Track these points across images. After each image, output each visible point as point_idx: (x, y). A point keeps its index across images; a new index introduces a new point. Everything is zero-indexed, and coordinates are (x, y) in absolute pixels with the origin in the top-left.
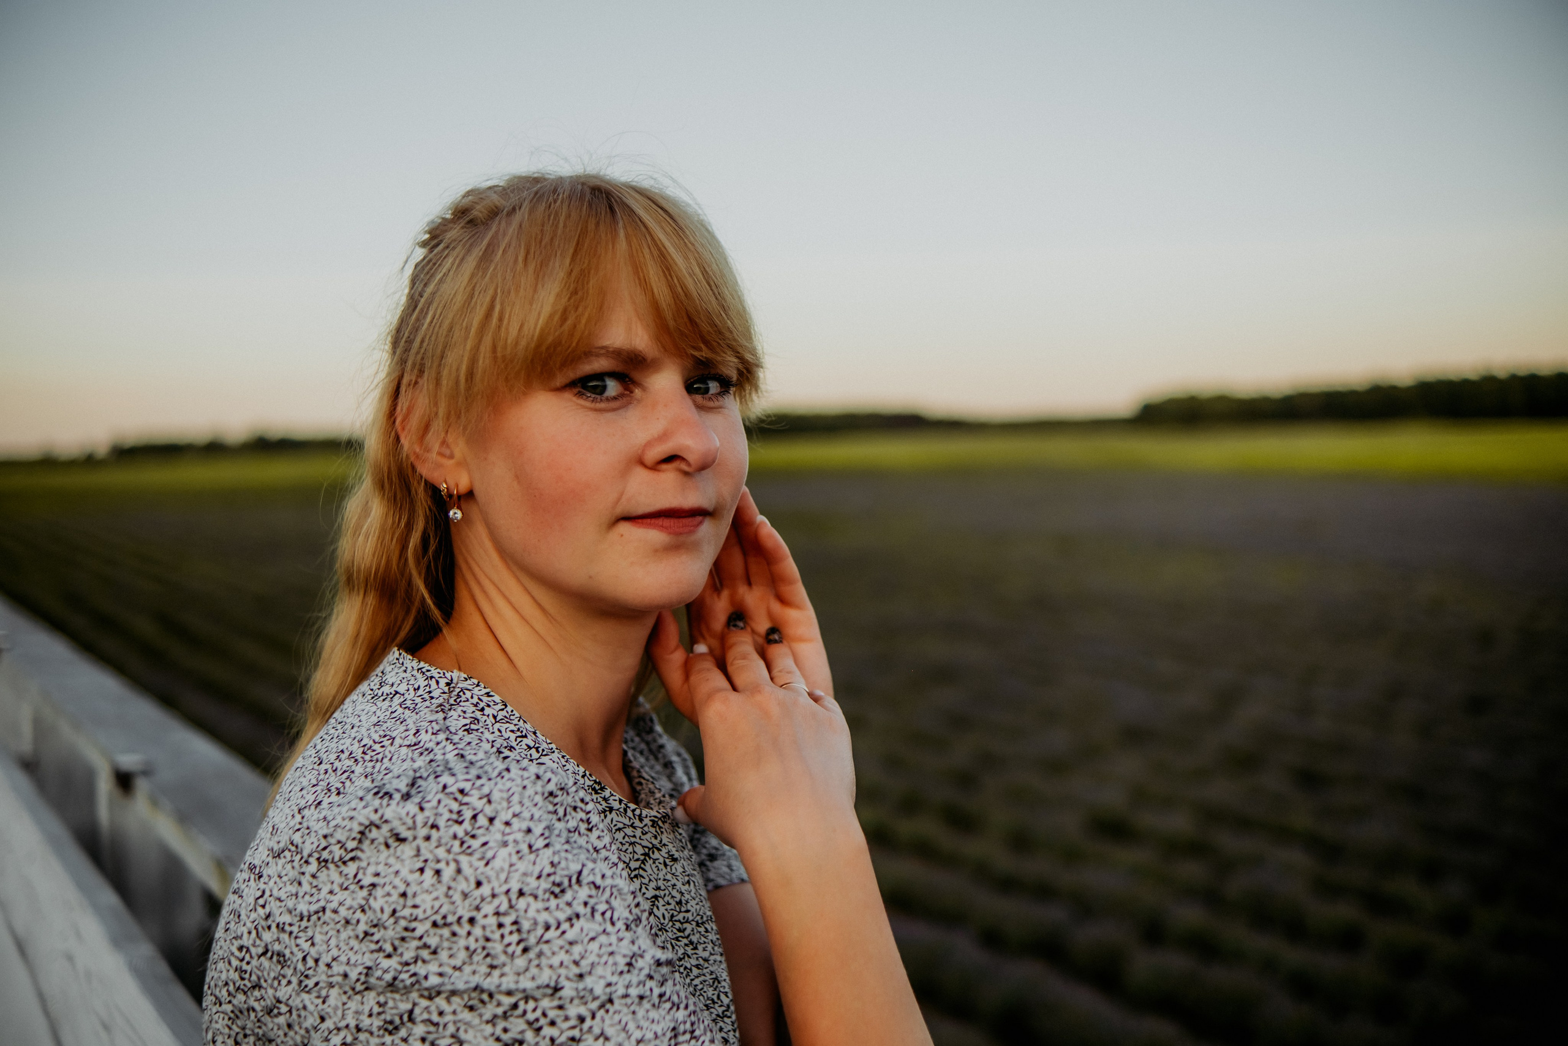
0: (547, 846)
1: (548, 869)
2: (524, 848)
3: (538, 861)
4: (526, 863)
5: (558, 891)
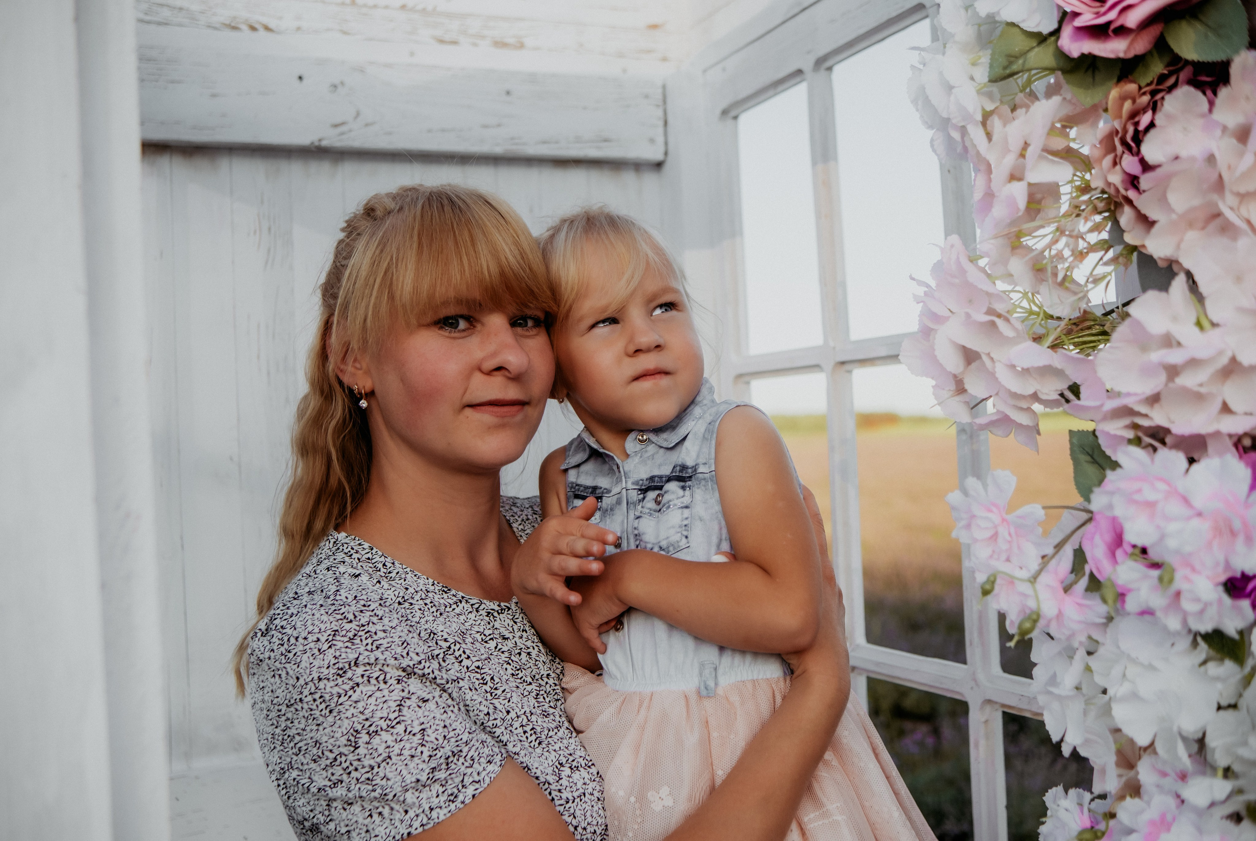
0: (330, 647)
1: (333, 661)
2: (316, 651)
3: (325, 657)
4: (318, 660)
5: (341, 673)
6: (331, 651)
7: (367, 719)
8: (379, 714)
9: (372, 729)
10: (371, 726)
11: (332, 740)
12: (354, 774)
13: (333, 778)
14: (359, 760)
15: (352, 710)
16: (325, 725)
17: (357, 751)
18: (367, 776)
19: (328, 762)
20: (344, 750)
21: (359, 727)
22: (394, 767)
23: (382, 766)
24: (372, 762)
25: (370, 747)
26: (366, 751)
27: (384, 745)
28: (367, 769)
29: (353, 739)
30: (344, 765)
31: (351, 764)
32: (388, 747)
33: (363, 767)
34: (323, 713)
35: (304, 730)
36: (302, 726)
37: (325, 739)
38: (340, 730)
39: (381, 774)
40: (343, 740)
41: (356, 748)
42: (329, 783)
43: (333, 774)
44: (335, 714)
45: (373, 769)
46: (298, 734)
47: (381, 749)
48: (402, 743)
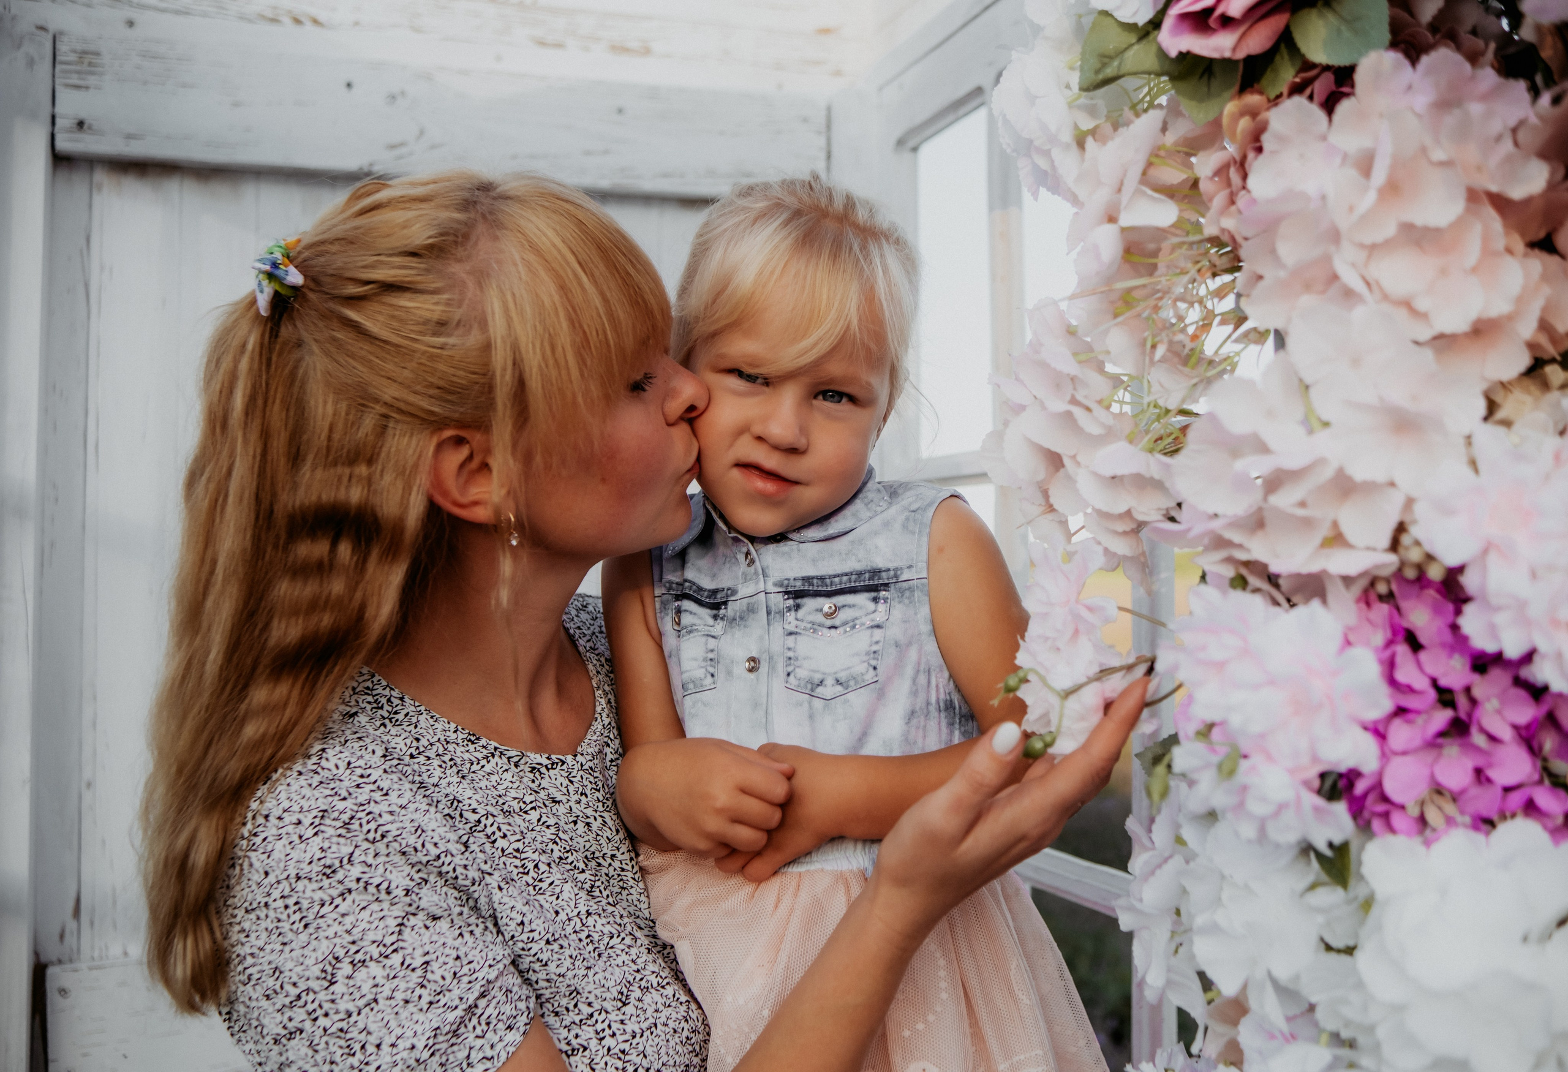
1: (319, 855)
2: (295, 838)
3: (308, 848)
4: (298, 851)
6: (318, 840)
7: (354, 943)
8: (371, 936)
9: (359, 956)
10: (357, 952)
11: (299, 969)
12: (323, 1022)
13: (290, 1025)
14: (333, 1001)
15: (336, 927)
16: (293, 945)
17: (332, 988)
18: (340, 1025)
19: (287, 1001)
20: (314, 985)
21: (341, 953)
22: (380, 1016)
23: (364, 1012)
24: (351, 1007)
25: (351, 982)
26: (344, 989)
27: (371, 982)
28: (342, 1016)
29: (329, 969)
30: (310, 1007)
31: (320, 1006)
32: (376, 986)
33: (337, 1012)
34: (295, 927)
35: (261, 949)
36: (260, 943)
37: (290, 965)
38: (314, 955)
39: (361, 1025)
40: (316, 971)
41: (332, 983)
42: (284, 1032)
43: (290, 1019)
44: (311, 929)
45: (350, 1016)
46: (252, 955)
47: (366, 988)
48: (396, 981)
